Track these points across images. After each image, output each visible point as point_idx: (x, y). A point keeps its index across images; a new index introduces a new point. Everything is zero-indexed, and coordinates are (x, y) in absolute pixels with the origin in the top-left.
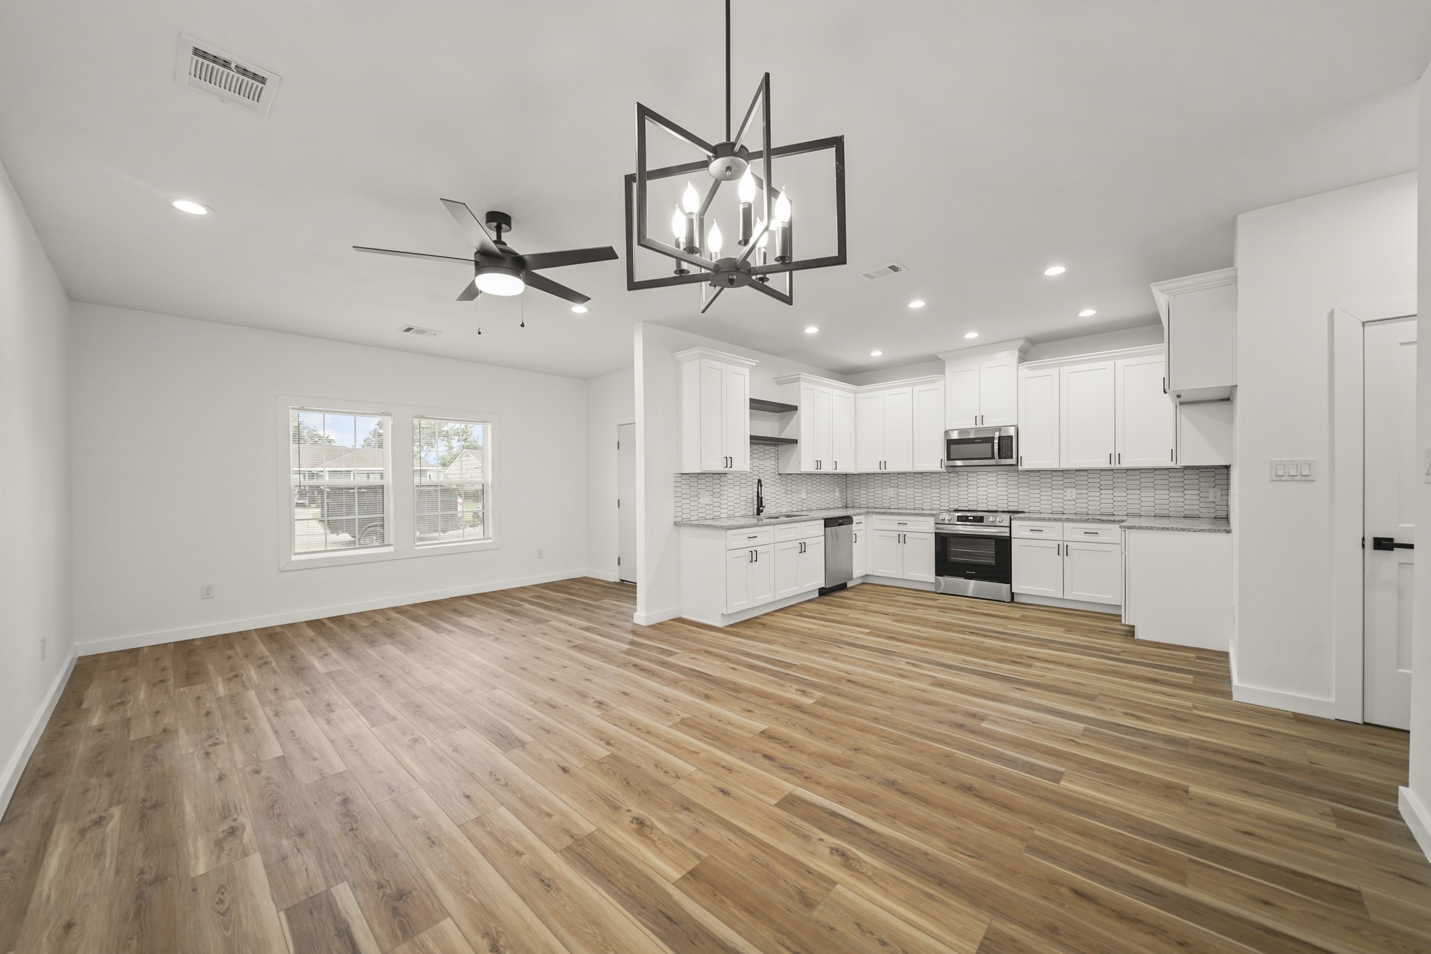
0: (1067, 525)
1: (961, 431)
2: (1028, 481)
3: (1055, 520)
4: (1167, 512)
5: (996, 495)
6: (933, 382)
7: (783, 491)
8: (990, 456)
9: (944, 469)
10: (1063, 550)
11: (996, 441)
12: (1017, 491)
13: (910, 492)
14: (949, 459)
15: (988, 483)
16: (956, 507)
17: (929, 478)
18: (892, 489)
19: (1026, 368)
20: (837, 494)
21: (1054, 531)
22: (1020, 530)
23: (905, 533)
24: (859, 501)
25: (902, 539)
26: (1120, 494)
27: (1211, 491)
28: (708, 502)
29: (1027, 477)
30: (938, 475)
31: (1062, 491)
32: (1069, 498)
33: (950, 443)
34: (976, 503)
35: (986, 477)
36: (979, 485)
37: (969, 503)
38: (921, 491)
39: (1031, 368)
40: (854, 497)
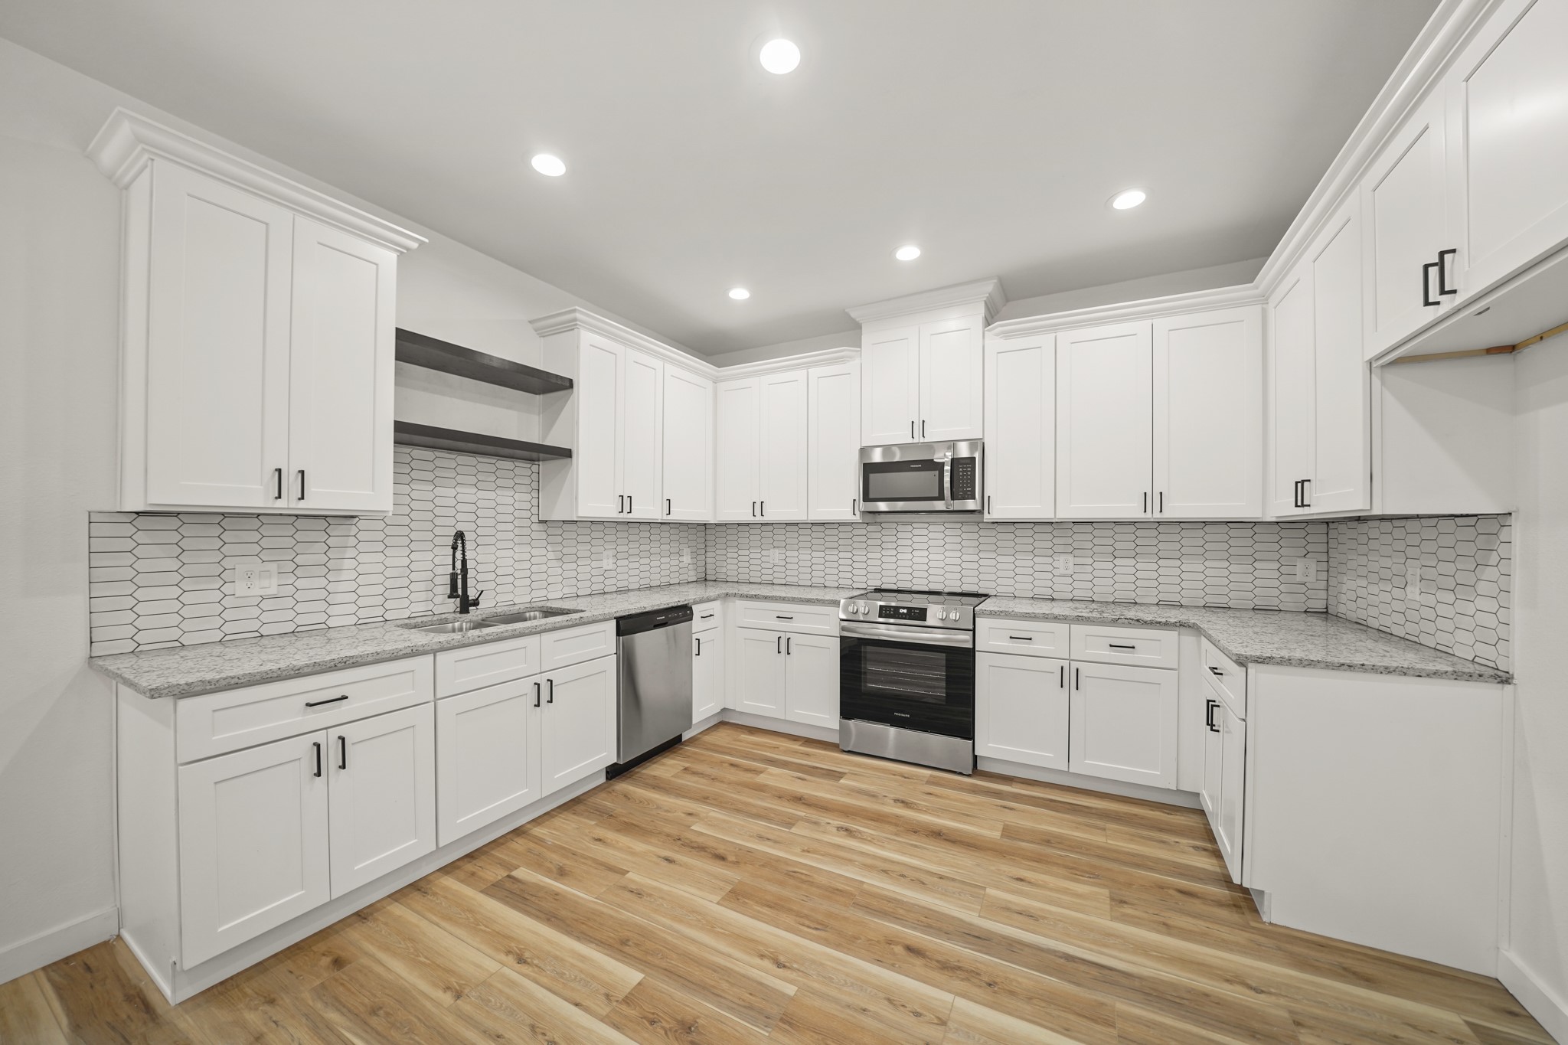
0: (1077, 628)
1: (887, 449)
2: (994, 540)
3: (1056, 618)
4: (1224, 600)
5: (942, 564)
6: (841, 360)
7: (551, 555)
8: (937, 495)
9: (858, 518)
10: (1070, 679)
11: (947, 468)
12: (976, 558)
13: (805, 555)
14: (867, 498)
15: (931, 543)
16: (877, 583)
17: (835, 532)
18: (777, 551)
19: (997, 335)
20: (687, 559)
21: (1051, 640)
22: (991, 637)
23: (788, 635)
24: (724, 570)
25: (784, 646)
26: (1146, 566)
27: (1300, 564)
28: (273, 590)
29: (994, 533)
30: (849, 528)
31: (1050, 560)
32: (1062, 571)
33: (869, 469)
34: (910, 577)
35: (925, 532)
36: (915, 546)
37: (899, 577)
38: (823, 554)
39: (1007, 335)
40: (718, 564)
